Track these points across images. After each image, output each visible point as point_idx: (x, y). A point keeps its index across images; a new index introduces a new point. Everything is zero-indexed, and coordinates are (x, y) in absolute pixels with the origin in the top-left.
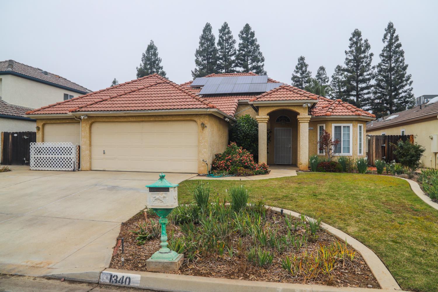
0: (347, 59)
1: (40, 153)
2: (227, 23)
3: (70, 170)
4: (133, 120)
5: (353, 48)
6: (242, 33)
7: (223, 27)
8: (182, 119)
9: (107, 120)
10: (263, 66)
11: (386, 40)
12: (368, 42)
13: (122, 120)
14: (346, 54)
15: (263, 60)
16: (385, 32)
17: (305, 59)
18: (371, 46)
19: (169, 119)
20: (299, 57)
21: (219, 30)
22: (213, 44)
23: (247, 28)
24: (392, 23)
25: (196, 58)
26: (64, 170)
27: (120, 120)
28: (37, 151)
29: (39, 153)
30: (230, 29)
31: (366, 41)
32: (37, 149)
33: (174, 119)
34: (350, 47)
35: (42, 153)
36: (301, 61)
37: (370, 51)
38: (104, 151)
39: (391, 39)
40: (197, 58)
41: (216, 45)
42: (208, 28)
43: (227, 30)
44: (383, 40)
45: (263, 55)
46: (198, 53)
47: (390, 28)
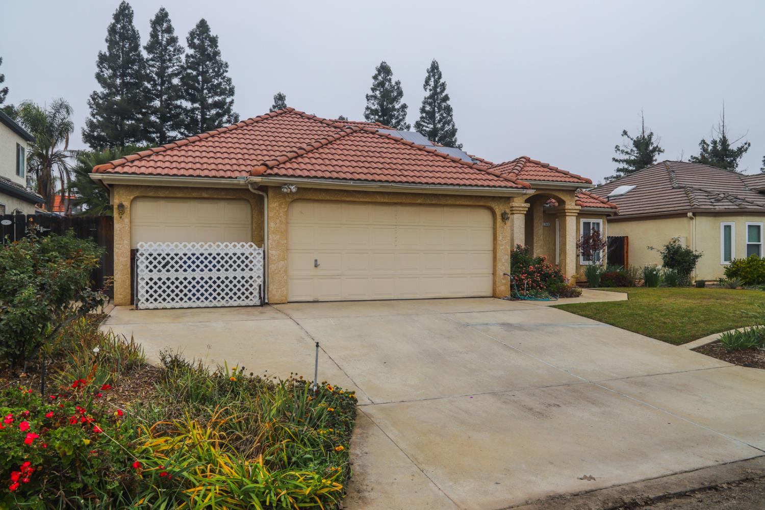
0: (368, 108)
1: (168, 267)
2: (167, 10)
3: (251, 303)
4: (382, 200)
5: (378, 93)
6: (192, 34)
7: (157, 16)
8: (471, 203)
9: (328, 198)
10: (232, 102)
11: (428, 87)
12: (400, 86)
13: (361, 200)
14: (368, 100)
15: (231, 92)
16: (427, 75)
17: (286, 98)
18: (404, 93)
19: (449, 202)
20: (276, 93)
21: (151, 21)
22: (136, 47)
23: (203, 26)
24: (437, 63)
25: (97, 70)
26: (235, 304)
27: (357, 200)
28: (159, 263)
29: (164, 267)
30: (173, 24)
31: (398, 83)
32: (159, 258)
33: (458, 203)
34: (373, 90)
35: (172, 267)
36: (280, 102)
37: (403, 101)
38: (316, 261)
39: (435, 87)
40: (102, 72)
41: (141, 49)
42: (124, 14)
43: (165, 25)
44: (425, 86)
45: (234, 83)
46: (102, 59)
47: (434, 69)
